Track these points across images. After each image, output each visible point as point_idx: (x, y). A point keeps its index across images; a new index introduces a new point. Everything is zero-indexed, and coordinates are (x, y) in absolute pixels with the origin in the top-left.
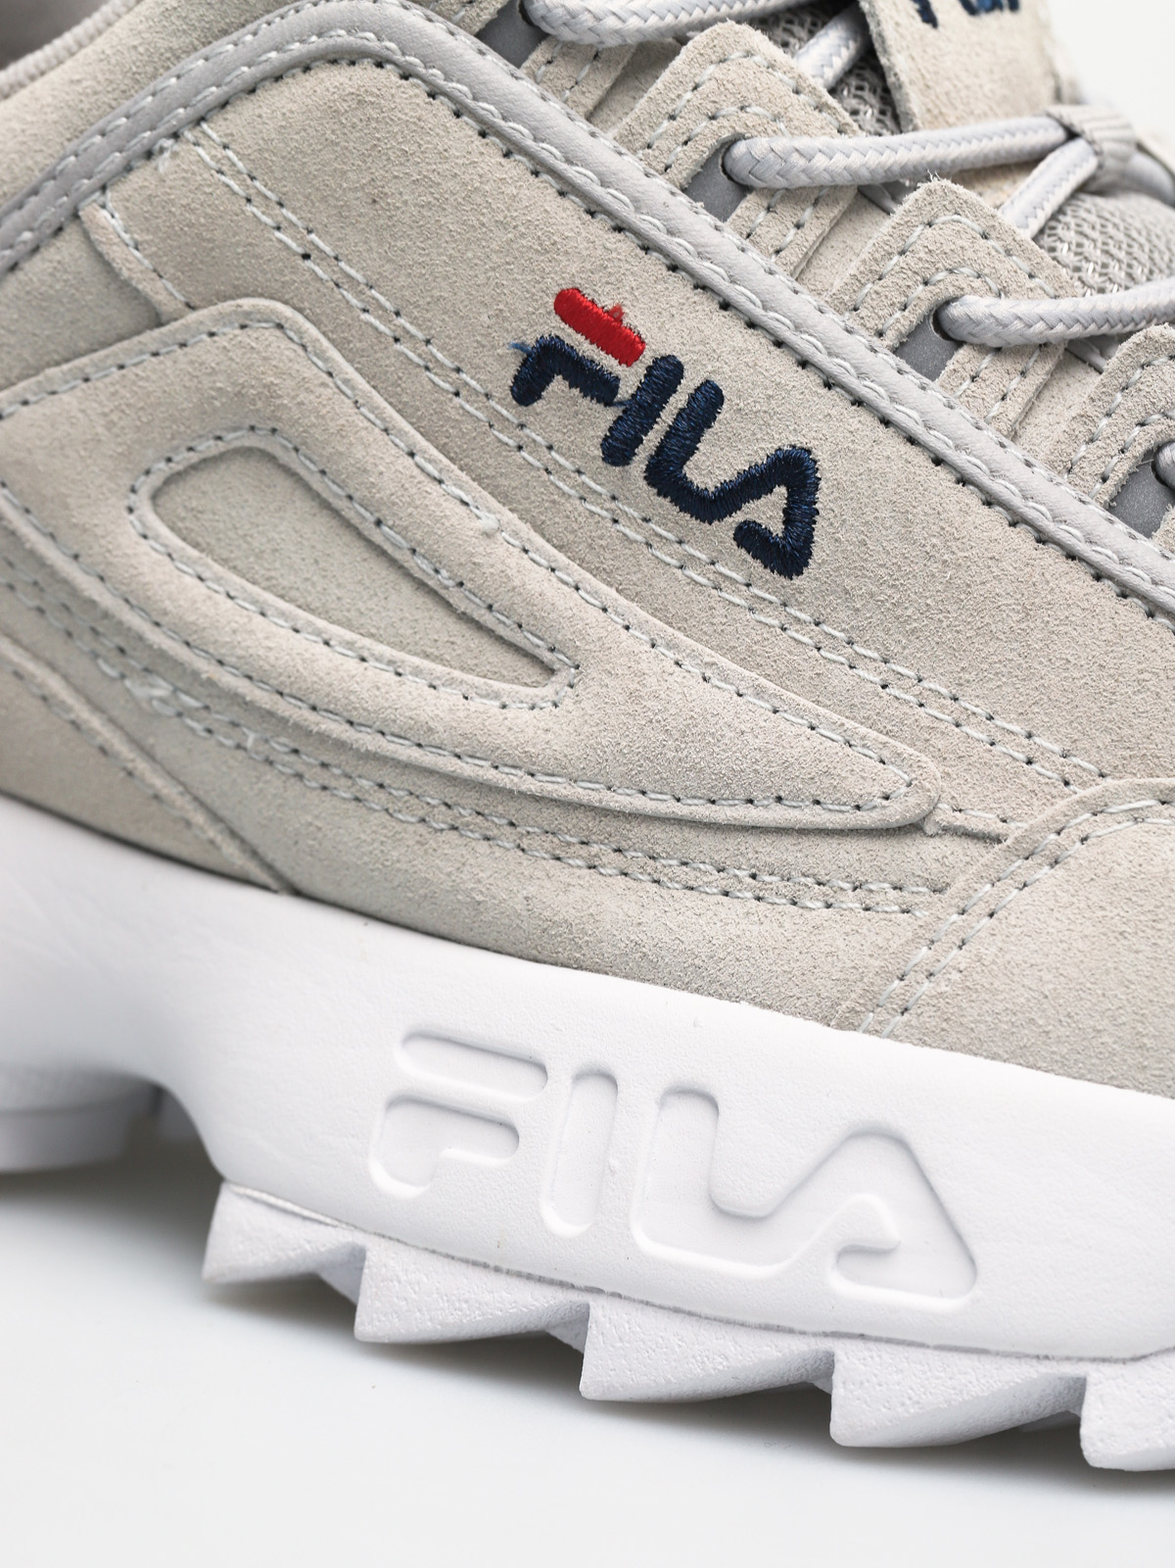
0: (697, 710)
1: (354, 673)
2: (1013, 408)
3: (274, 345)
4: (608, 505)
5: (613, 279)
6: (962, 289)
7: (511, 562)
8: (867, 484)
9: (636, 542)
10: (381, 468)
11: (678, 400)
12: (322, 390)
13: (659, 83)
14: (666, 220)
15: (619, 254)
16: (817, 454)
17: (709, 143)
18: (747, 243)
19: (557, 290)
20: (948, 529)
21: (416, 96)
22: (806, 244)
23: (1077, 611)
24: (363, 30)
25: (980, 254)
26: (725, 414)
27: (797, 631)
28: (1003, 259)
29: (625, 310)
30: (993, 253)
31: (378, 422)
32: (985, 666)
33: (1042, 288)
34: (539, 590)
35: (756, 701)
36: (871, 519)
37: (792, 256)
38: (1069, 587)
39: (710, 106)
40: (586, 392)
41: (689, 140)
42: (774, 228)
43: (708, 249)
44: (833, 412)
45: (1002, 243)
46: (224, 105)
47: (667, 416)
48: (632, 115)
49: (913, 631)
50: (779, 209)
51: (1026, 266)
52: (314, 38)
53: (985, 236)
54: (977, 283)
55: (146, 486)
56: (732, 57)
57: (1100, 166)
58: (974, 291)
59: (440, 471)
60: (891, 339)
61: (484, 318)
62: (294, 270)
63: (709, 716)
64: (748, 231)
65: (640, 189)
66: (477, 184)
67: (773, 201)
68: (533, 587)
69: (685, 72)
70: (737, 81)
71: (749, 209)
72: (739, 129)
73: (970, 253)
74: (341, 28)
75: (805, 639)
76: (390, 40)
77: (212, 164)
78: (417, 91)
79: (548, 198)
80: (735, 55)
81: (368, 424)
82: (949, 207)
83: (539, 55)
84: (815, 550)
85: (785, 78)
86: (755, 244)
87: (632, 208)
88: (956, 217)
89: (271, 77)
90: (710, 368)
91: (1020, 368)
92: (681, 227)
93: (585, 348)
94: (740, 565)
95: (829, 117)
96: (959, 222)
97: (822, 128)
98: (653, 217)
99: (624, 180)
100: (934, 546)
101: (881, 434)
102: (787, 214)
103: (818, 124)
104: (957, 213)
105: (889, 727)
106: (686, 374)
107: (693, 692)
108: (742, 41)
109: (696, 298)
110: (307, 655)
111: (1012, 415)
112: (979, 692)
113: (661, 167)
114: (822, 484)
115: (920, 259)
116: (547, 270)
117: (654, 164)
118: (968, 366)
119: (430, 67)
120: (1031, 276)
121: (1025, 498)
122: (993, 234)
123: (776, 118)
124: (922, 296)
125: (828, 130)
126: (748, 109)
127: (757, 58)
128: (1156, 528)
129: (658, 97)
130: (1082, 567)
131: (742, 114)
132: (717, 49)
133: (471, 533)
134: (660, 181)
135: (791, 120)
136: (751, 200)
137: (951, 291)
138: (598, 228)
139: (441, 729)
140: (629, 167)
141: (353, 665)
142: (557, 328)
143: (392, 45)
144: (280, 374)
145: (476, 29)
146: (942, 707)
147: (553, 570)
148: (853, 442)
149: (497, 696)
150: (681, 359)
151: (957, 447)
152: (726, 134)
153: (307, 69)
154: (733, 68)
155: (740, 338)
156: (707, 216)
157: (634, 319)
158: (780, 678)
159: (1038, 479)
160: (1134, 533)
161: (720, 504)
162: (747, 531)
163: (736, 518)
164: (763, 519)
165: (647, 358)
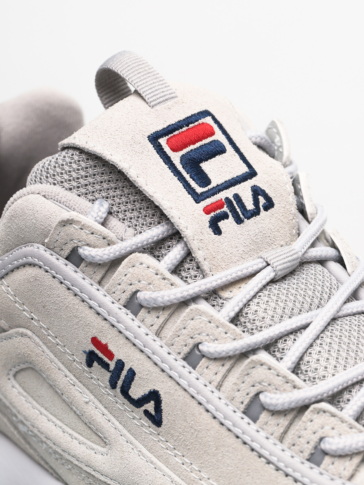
0: (136, 465)
1: (61, 436)
2: (219, 378)
3: (29, 343)
4: (114, 398)
5: (104, 335)
6: (202, 340)
7: (92, 412)
8: (174, 403)
9: (122, 410)
10: (59, 380)
11: (124, 373)
12: (42, 357)
13: (115, 275)
14: (117, 318)
15: (105, 328)
16: (160, 393)
17: (129, 293)
18: (141, 325)
19: (91, 337)
20: (196, 419)
21: (49, 278)
22: (160, 324)
23: (230, 448)
24: (35, 258)
25: (208, 329)
26: (136, 378)
27: (162, 443)
28: (216, 329)
29: (109, 345)
30: (212, 328)
31: (57, 367)
32: (207, 463)
33: (229, 337)
34: (99, 421)
35: (150, 464)
36: (176, 413)
37: (156, 327)
38: (229, 440)
39: (129, 281)
40: (103, 367)
41: (125, 291)
42: (150, 318)
43: (128, 328)
44: (164, 380)
45: (215, 324)
46: (7, 274)
47: (122, 377)
48: (109, 284)
49: (189, 449)
50: (151, 312)
51: (224, 330)
52: (24, 259)
53: (210, 322)
54: (207, 338)
55: (12, 373)
56: (136, 265)
57: (276, 275)
58: (206, 340)
59: (74, 382)
60: (182, 355)
61: (75, 342)
62: (30, 322)
63: (139, 468)
64: (143, 319)
65: (109, 309)
66: (68, 305)
67: (150, 310)
68: (98, 420)
69: (122, 271)
70: (137, 273)
71: (143, 313)
72: (138, 289)
73: (204, 329)
74: (30, 256)
75: (164, 446)
76: (41, 262)
77: (6, 291)
78: (49, 276)
79: (86, 310)
80: (137, 264)
81: (54, 367)
82: (198, 314)
83: (83, 265)
84: (163, 420)
85: (153, 271)
86: (144, 324)
87: (108, 315)
88: (200, 317)
89: (16, 268)
90: (131, 364)
91: (222, 364)
92: (121, 321)
93: (101, 355)
94: (146, 422)
95: (167, 281)
96: (201, 318)
97: (165, 285)
98: (113, 317)
99: (105, 306)
100: (192, 424)
101: (177, 388)
102: (154, 314)
103: (163, 284)
104: (200, 316)
105: (183, 478)
106: (125, 365)
107: (135, 459)
108: (139, 260)
109: (127, 342)
110: (51, 429)
111: (218, 380)
112: (205, 471)
113: (117, 299)
114: (163, 402)
115: (189, 331)
116: (88, 331)
117: (116, 298)
118: (205, 364)
119: (52, 270)
120: (226, 333)
121: (216, 411)
122: (212, 322)
123: (150, 284)
124: (190, 342)
125: (167, 286)
126: (141, 282)
127: (143, 265)
128: (258, 419)
129: (115, 279)
130: (232, 434)
131: (139, 284)
132: (131, 263)
133: (82, 402)
134: (117, 305)
135: (154, 284)
136: (143, 311)
137: (199, 341)
138: (99, 319)
139: (80, 457)
140: (107, 300)
141: (61, 433)
142: (93, 348)
143: (41, 263)
144: (31, 351)
145: (65, 257)
146: (196, 474)
147: (104, 415)
148: (170, 390)
149: (93, 449)
150: (124, 361)
151: (198, 393)
152: (134, 290)
153: (24, 266)
154: (136, 269)
155: (138, 355)
156: (131, 316)
157: (111, 347)
158: (158, 457)
159: (221, 404)
160: (251, 422)
161: (138, 403)
162: (146, 412)
163: (143, 408)
164: (149, 410)
165: (115, 360)
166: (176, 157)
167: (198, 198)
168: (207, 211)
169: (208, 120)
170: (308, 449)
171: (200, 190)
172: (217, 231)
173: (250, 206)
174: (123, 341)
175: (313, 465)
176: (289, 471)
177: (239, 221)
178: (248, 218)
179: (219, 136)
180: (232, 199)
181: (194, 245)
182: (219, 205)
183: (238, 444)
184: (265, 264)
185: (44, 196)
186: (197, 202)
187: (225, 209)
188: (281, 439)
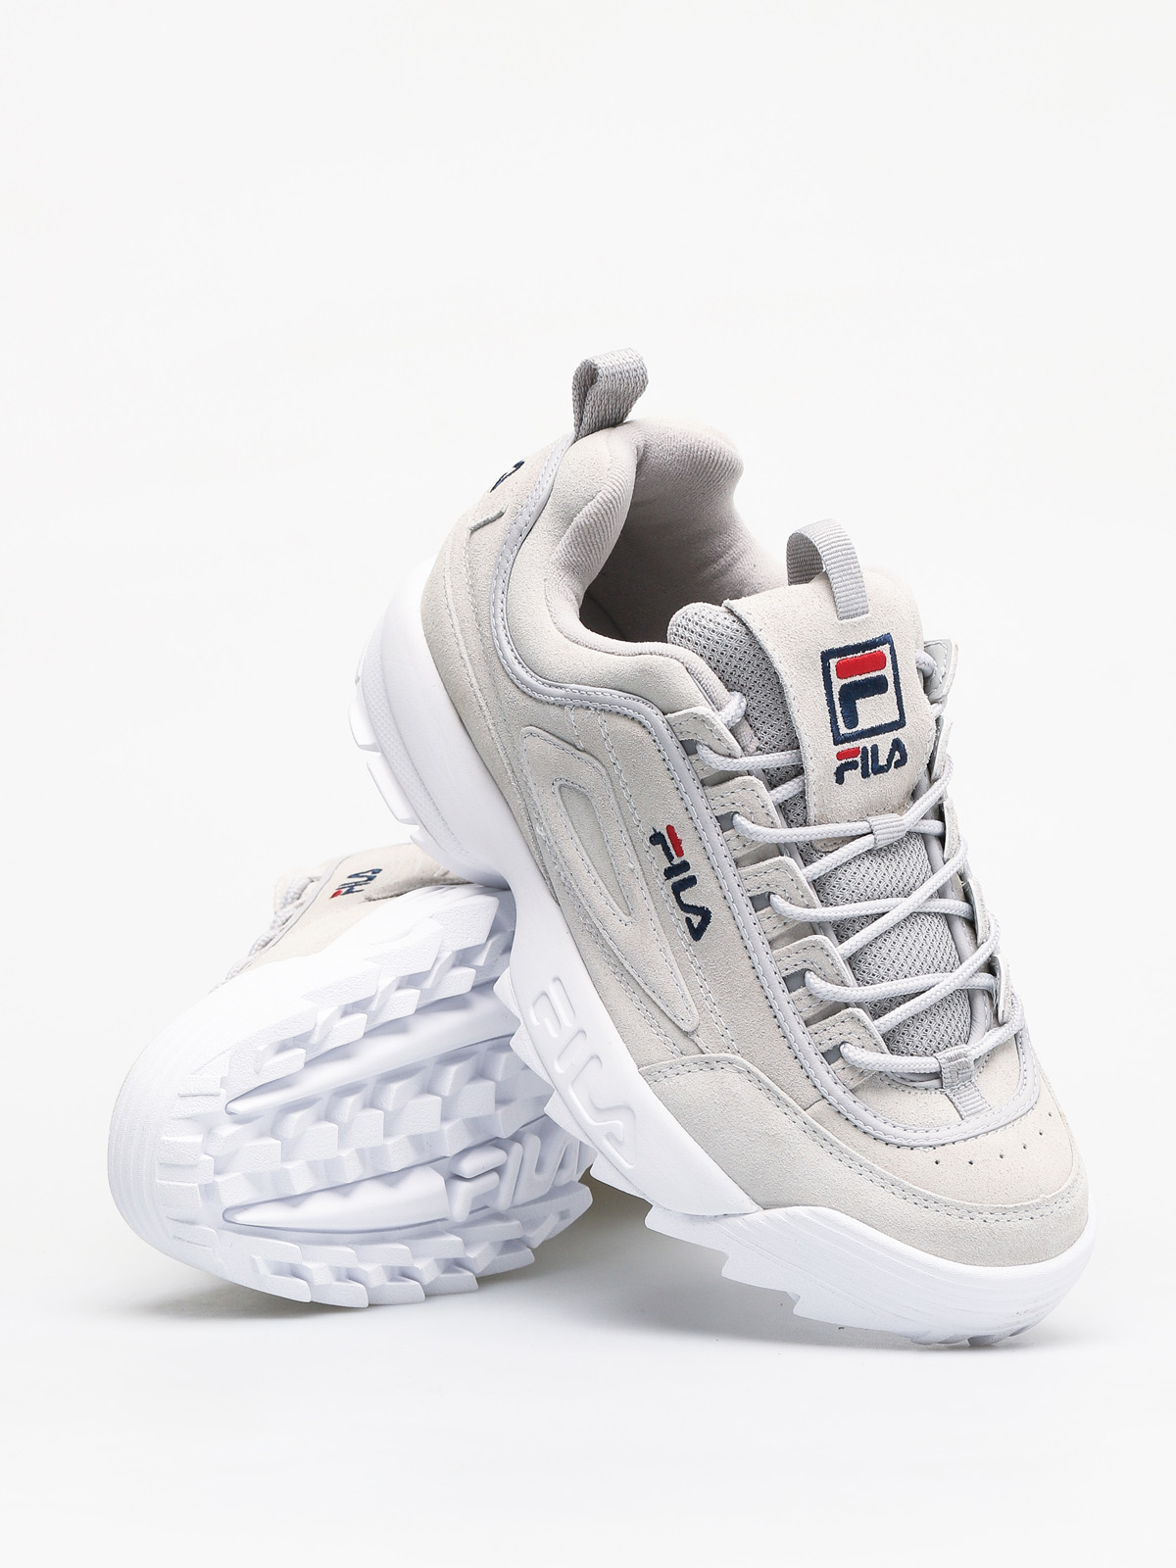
0: (654, 959)
5: (683, 831)
6: (776, 892)
7: (633, 880)
9: (664, 899)
10: (611, 829)
13: (722, 787)
14: (703, 825)
15: (688, 825)
16: (713, 916)
17: (727, 810)
18: (724, 843)
19: (668, 823)
20: (736, 960)
21: (654, 748)
22: (743, 853)
24: (648, 721)
25: (787, 885)
27: (689, 954)
29: (683, 842)
30: (792, 886)
32: (726, 1002)
33: (806, 903)
34: (636, 893)
35: (668, 966)
36: (718, 943)
38: (757, 996)
39: (733, 799)
40: (665, 855)
41: (724, 807)
43: (710, 839)
44: (722, 908)
45: (796, 885)
46: (610, 711)
48: (711, 791)
51: (802, 892)
52: (637, 713)
53: (792, 880)
54: (782, 892)
57: (875, 845)
58: (780, 894)
60: (749, 893)
61: (650, 816)
64: (726, 840)
65: (700, 812)
67: (740, 836)
68: (634, 891)
69: (730, 788)
70: (745, 798)
71: (731, 834)
72: (737, 810)
73: (784, 884)
74: (644, 716)
75: (689, 958)
76: (653, 728)
79: (677, 799)
80: (749, 789)
84: (702, 938)
86: (727, 845)
87: (696, 816)
88: (785, 871)
90: (696, 872)
91: (784, 922)
92: (706, 828)
94: (684, 927)
95: (770, 818)
96: (785, 873)
97: (766, 822)
98: (700, 822)
99: (697, 807)
102: (741, 841)
103: (765, 820)
104: (787, 869)
105: (696, 1000)
106: (690, 869)
107: (655, 951)
108: (751, 783)
109: (701, 851)
111: (774, 936)
113: (713, 809)
114: (711, 925)
115: (769, 878)
116: (668, 816)
117: (712, 807)
118: (768, 914)
119: (660, 743)
120: (803, 896)
121: (758, 962)
122: (795, 881)
123: (752, 813)
124: (764, 888)
126: (743, 806)
127: (754, 792)
128: (794, 992)
129: (720, 790)
130: (763, 992)
131: (741, 807)
132: (742, 783)
133: (626, 864)
134: (710, 813)
137: (773, 891)
138: (685, 815)
140: (703, 804)
142: (664, 832)
143: (653, 730)
145: (680, 741)
146: (710, 1004)
147: (642, 890)
148: (723, 919)
149: (614, 911)
151: (749, 938)
152: (733, 810)
153: (633, 720)
154: (746, 793)
155: (708, 870)
156: (718, 829)
157: (684, 846)
158: (679, 965)
159: (766, 959)
160: (786, 990)
161: (685, 908)
162: (688, 920)
163: (688, 915)
164: (693, 921)
165: (683, 858)
166: (837, 684)
167: (838, 739)
168: (840, 756)
169: (885, 649)
170: (828, 1045)
171: (843, 730)
172: (840, 780)
173: (882, 762)
174: (699, 848)
175: (824, 1061)
176: (801, 1055)
177: (865, 775)
178: (875, 774)
179: (887, 672)
180: (869, 750)
181: (811, 790)
182: (854, 752)
183: (765, 1004)
184: (869, 831)
185: (687, 669)
186: (836, 743)
187: (858, 759)
188: (807, 1023)
